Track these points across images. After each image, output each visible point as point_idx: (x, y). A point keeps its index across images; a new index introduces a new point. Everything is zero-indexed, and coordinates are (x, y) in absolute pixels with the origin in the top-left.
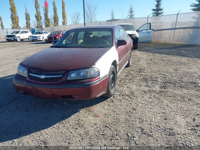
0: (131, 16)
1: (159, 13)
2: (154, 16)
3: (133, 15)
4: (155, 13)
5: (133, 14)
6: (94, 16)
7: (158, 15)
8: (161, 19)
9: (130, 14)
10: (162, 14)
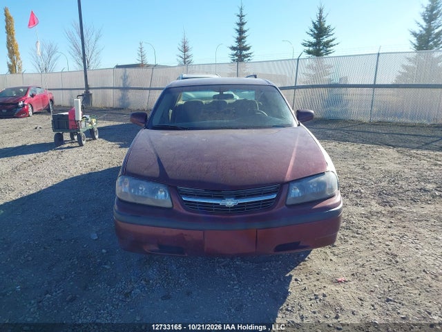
0: (185, 59)
1: (244, 56)
2: (234, 60)
3: (188, 57)
4: (236, 55)
5: (189, 53)
6: (94, 53)
7: (242, 61)
8: (248, 68)
9: (182, 54)
10: (249, 58)
